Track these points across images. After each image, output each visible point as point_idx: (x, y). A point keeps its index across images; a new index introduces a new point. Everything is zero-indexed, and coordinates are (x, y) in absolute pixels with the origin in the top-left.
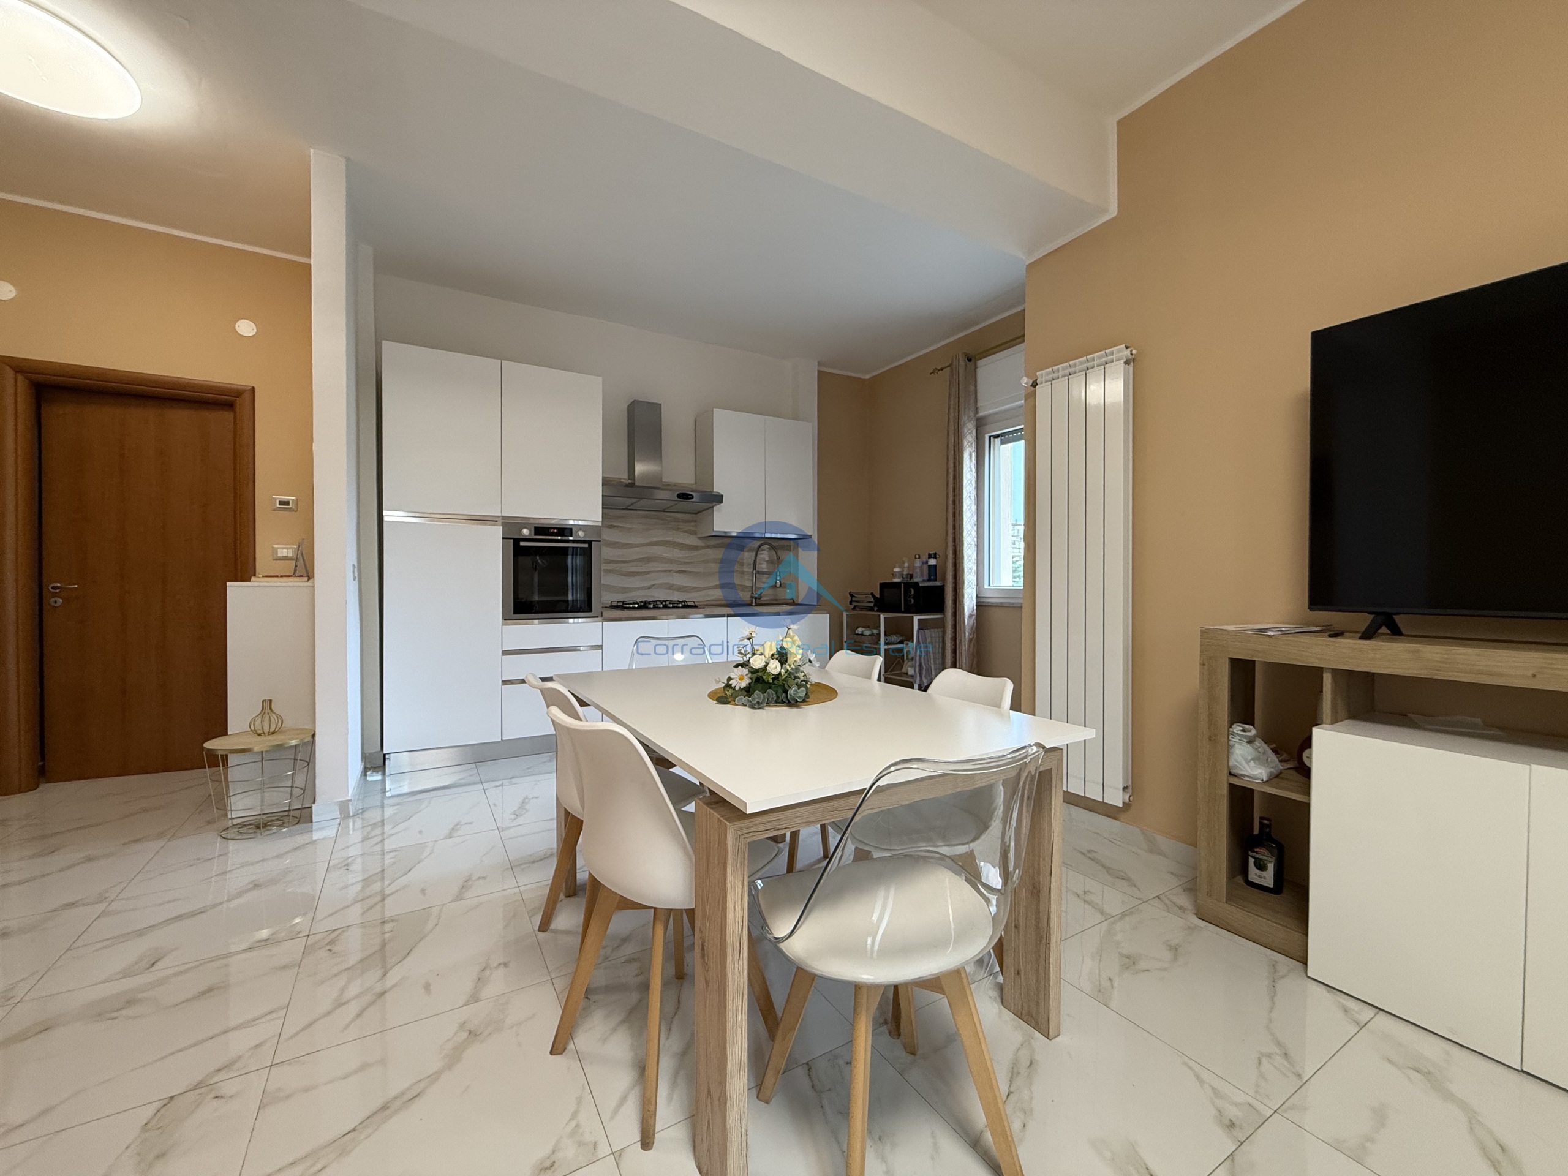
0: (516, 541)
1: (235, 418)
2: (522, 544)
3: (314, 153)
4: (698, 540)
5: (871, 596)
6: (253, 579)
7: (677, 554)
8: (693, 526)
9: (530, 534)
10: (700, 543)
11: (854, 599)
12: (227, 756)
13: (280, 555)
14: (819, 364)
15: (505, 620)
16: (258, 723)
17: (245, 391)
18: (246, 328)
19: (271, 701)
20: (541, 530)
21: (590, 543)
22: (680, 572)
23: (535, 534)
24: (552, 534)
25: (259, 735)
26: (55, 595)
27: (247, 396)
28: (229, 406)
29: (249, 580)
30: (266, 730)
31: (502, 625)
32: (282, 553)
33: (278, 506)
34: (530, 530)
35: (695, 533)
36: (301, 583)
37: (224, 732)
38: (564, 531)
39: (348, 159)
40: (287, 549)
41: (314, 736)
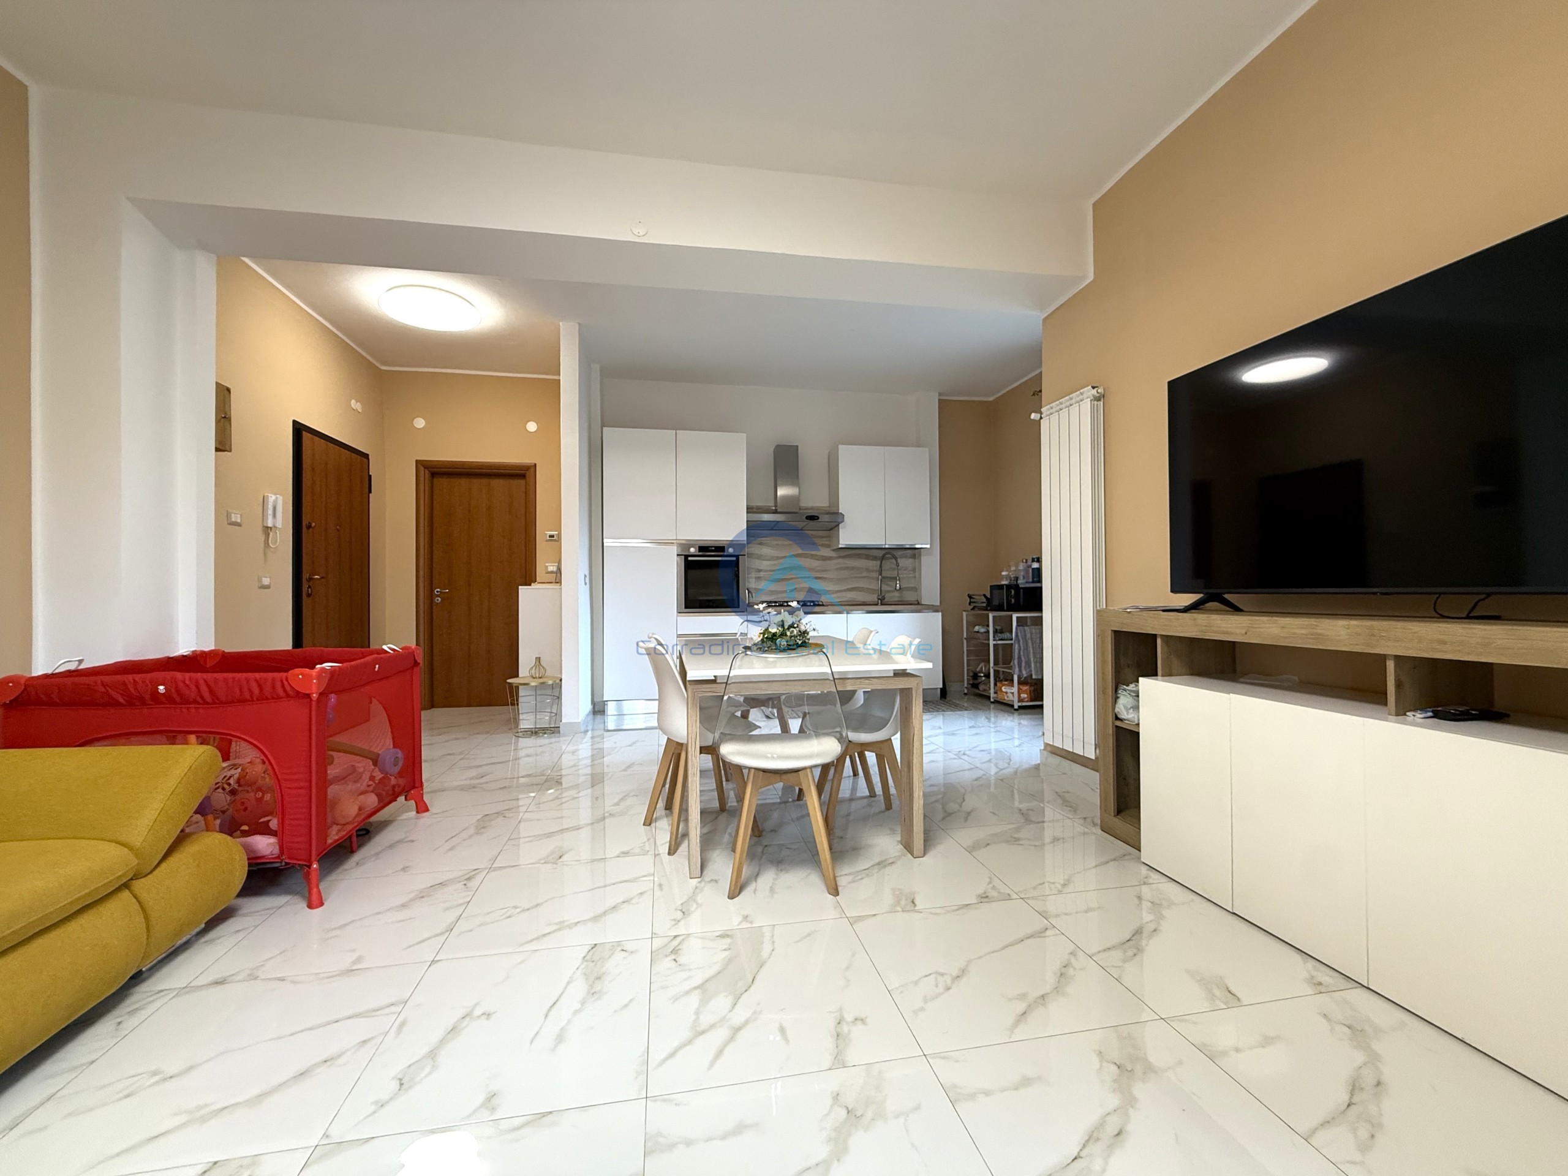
0: (686, 557)
1: (526, 483)
2: (690, 558)
3: (563, 325)
4: (832, 552)
5: (983, 597)
6: (532, 584)
7: (815, 563)
8: (826, 541)
9: (696, 551)
10: (833, 554)
11: (972, 600)
12: (518, 687)
13: (549, 570)
14: (940, 394)
15: (680, 613)
16: (533, 671)
17: (531, 466)
18: (532, 427)
19: (540, 658)
20: (703, 549)
21: (737, 557)
22: (817, 578)
23: (699, 551)
24: (712, 551)
25: (534, 678)
26: (438, 596)
27: (532, 469)
28: (523, 476)
29: (530, 585)
30: (537, 676)
31: (677, 616)
32: (551, 569)
33: (548, 538)
34: (696, 549)
35: (828, 546)
36: (557, 586)
37: (517, 676)
38: (720, 549)
39: (579, 324)
40: (553, 566)
41: (561, 680)
